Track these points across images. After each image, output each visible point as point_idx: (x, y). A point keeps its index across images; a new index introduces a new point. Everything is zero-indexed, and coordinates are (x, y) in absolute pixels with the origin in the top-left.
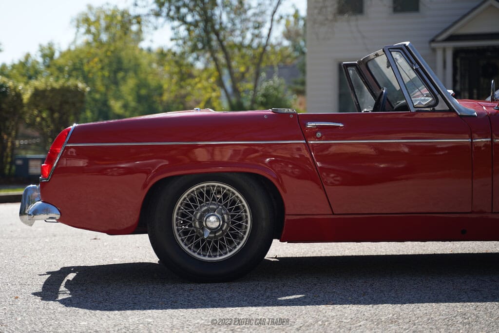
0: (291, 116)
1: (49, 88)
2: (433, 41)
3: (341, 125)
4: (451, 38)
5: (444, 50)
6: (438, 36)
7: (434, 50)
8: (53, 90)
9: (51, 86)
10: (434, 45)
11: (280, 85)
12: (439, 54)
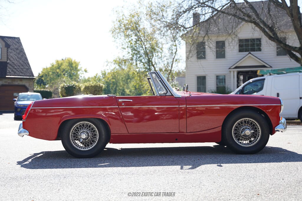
0: (114, 97)
1: (90, 86)
2: (230, 68)
3: (131, 101)
4: (236, 67)
5: (234, 72)
6: (231, 67)
7: (230, 71)
8: (91, 86)
9: (91, 85)
10: (230, 70)
11: (177, 84)
12: (232, 73)
